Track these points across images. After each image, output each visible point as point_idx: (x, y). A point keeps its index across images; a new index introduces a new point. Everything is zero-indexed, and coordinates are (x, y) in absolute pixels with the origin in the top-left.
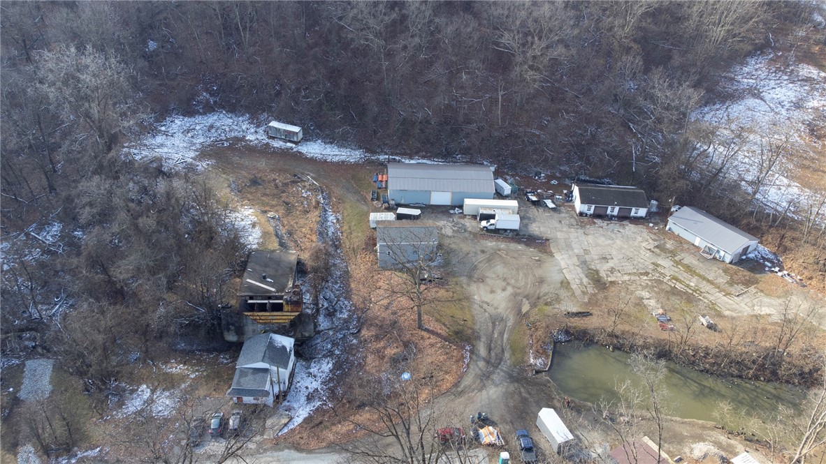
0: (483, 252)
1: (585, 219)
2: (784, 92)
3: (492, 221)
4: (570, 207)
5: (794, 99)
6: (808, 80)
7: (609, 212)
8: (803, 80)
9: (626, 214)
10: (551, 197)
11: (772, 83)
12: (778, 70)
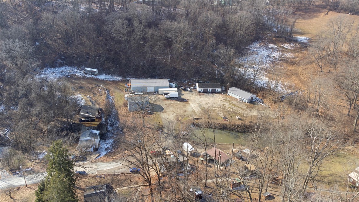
0: (166, 104)
1: (201, 93)
2: (265, 52)
3: (168, 95)
4: (195, 90)
5: (268, 54)
6: (272, 48)
7: (208, 91)
8: (270, 48)
9: (214, 91)
10: (189, 88)
11: (261, 50)
12: (263, 46)
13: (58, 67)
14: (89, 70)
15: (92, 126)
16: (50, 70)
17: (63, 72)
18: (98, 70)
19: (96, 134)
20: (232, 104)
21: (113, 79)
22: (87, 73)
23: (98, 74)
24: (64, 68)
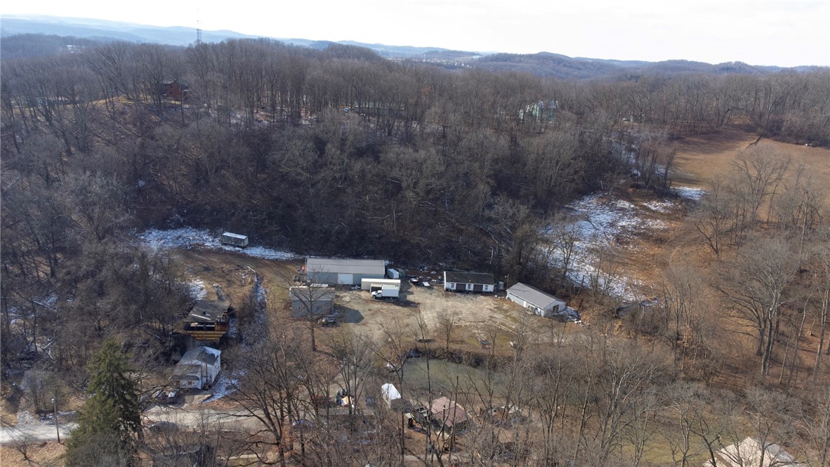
0: (370, 310)
1: (450, 293)
2: (605, 217)
3: (379, 291)
4: (440, 286)
5: (610, 221)
6: (622, 209)
7: (467, 288)
8: (619, 210)
9: (479, 290)
10: (429, 281)
11: (598, 212)
12: (604, 203)
13: (172, 229)
14: (231, 237)
15: (207, 340)
16: (155, 234)
17: (180, 239)
18: (250, 239)
19: (213, 355)
20: (511, 317)
21: (276, 257)
22: (227, 241)
23: (248, 245)
24: (183, 231)
